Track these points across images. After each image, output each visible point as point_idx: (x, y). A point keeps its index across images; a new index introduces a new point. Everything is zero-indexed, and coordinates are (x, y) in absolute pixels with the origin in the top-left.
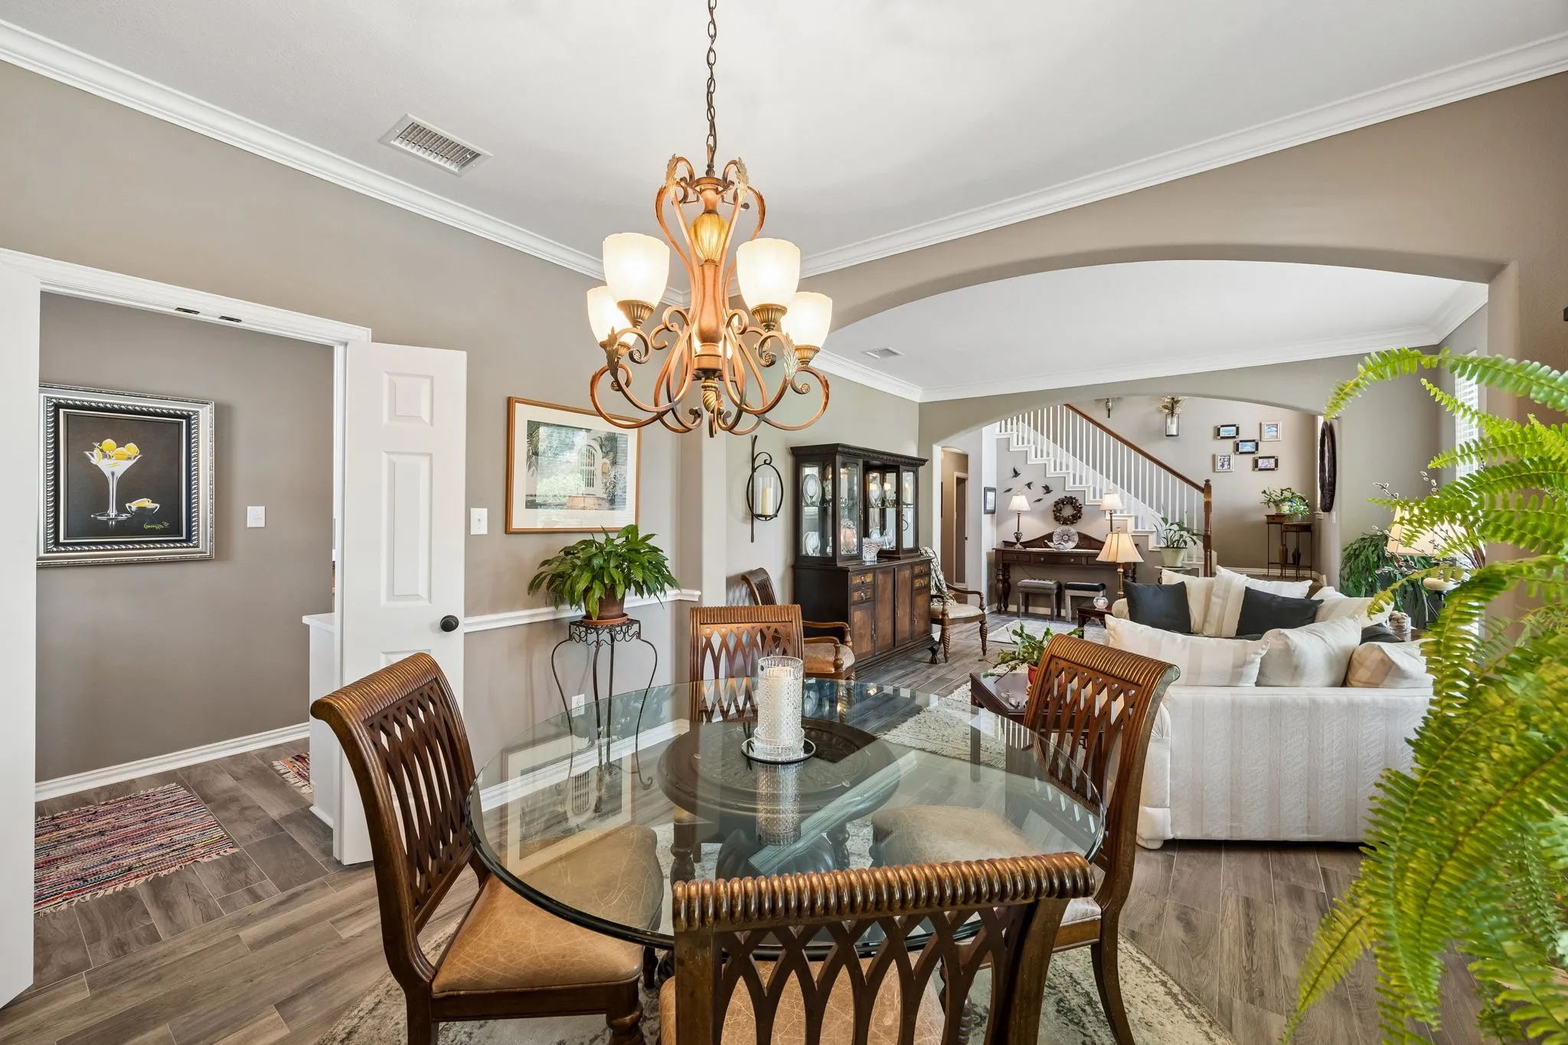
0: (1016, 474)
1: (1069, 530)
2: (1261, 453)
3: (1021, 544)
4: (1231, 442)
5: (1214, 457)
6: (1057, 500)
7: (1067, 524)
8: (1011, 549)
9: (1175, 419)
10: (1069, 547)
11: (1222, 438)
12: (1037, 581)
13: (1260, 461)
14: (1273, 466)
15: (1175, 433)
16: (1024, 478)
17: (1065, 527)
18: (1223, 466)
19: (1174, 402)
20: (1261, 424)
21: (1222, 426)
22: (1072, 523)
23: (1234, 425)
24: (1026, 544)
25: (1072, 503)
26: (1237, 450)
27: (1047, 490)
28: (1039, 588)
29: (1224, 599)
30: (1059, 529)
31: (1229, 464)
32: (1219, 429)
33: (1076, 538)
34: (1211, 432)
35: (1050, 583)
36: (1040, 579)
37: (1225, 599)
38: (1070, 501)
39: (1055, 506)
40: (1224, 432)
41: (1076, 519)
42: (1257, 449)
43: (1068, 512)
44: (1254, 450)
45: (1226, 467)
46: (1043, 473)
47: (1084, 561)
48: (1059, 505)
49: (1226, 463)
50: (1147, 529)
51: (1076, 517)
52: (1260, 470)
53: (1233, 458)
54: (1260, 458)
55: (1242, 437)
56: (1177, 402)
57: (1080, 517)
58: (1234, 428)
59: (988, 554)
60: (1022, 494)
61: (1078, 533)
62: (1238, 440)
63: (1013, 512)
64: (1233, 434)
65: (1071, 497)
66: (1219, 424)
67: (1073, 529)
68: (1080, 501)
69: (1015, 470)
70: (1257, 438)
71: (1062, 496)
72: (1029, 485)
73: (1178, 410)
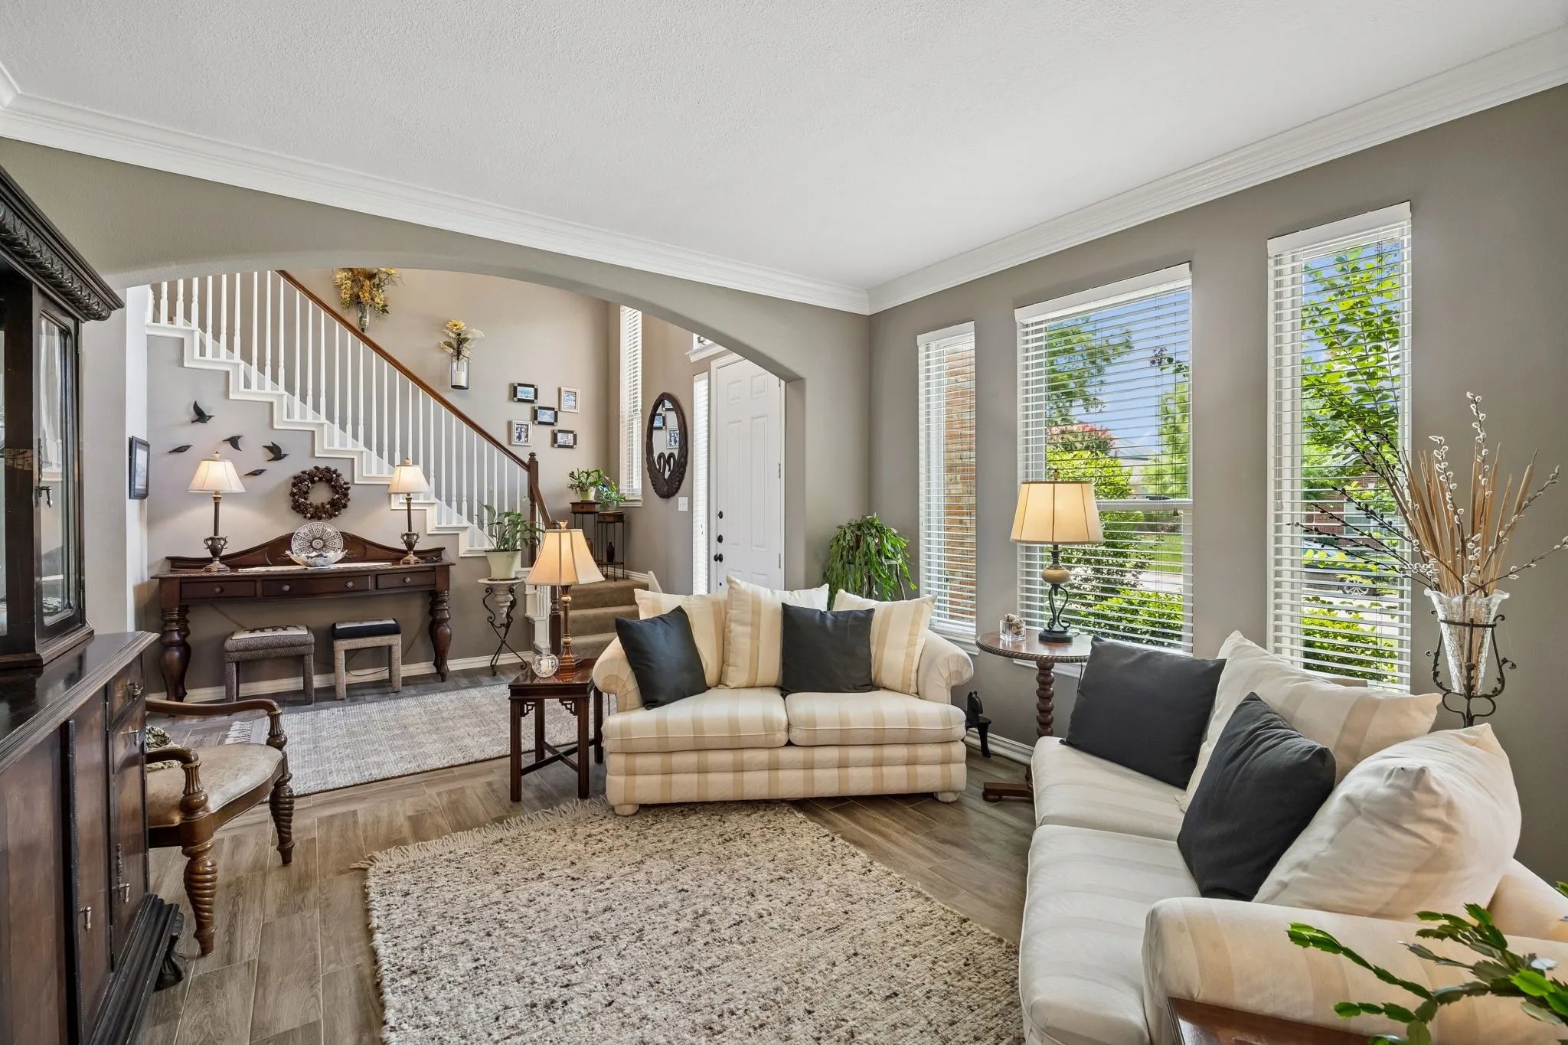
0: (201, 416)
1: (324, 531)
2: (560, 426)
3: (223, 559)
4: (528, 407)
5: (510, 424)
6: (297, 472)
7: (320, 518)
8: (201, 573)
9: (464, 363)
10: (333, 559)
11: (520, 400)
12: (269, 633)
13: (559, 435)
14: (571, 443)
15: (463, 383)
16: (221, 425)
17: (317, 526)
18: (519, 437)
19: (461, 341)
20: (560, 390)
21: (520, 385)
22: (331, 516)
23: (532, 386)
24: (234, 561)
25: (329, 481)
26: (536, 418)
27: (276, 453)
28: (267, 647)
29: (752, 625)
30: (305, 529)
31: (527, 436)
32: (515, 389)
33: (339, 543)
34: (506, 392)
35: (299, 632)
36: (274, 629)
37: (755, 625)
38: (327, 477)
39: (294, 485)
40: (522, 393)
41: (338, 510)
42: (556, 420)
43: (320, 495)
44: (552, 421)
45: (523, 439)
46: (267, 420)
47: (371, 583)
48: (301, 485)
49: (523, 435)
50: (454, 524)
51: (337, 505)
52: (560, 446)
53: (531, 427)
54: (560, 431)
55: (540, 403)
56: (466, 340)
57: (345, 506)
58: (532, 390)
59: (138, 589)
60: (221, 459)
61: (343, 534)
62: (536, 405)
63: (200, 496)
64: (531, 397)
65: (328, 470)
66: (516, 381)
67: (329, 528)
68: (346, 477)
69: (196, 408)
70: (556, 407)
71: (309, 466)
72: (234, 442)
73: (465, 352)
